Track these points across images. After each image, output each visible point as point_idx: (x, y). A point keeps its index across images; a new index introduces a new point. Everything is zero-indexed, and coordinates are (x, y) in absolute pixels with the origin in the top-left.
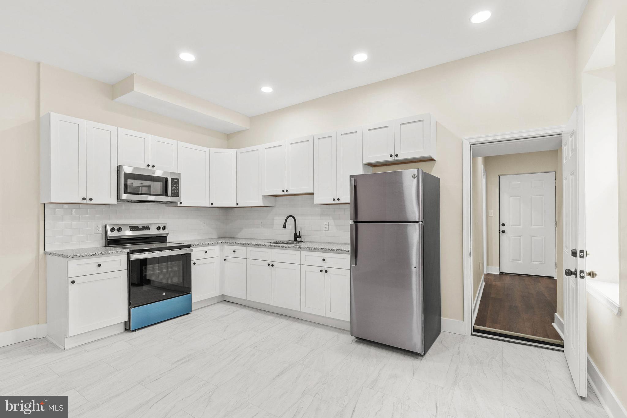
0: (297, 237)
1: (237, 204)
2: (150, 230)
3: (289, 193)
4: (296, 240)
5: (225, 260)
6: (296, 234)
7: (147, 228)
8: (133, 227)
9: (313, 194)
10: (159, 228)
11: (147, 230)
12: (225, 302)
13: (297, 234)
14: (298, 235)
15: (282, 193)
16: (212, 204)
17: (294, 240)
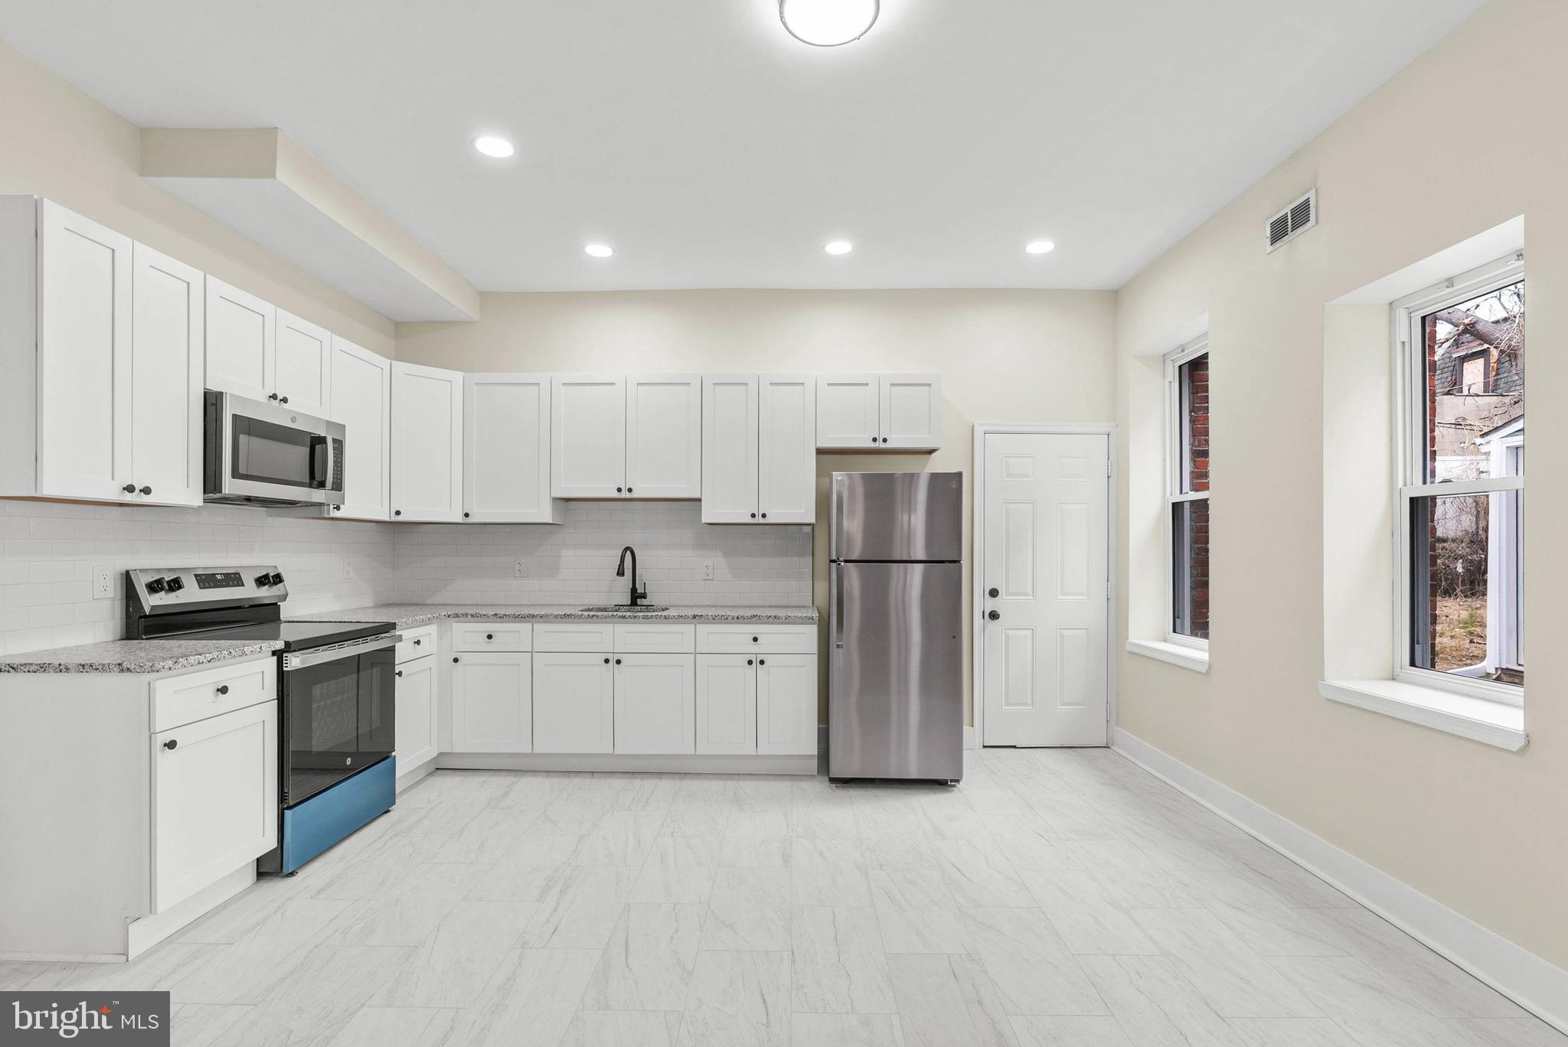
0: (636, 597)
1: (467, 515)
2: (244, 586)
3: (635, 495)
4: (634, 603)
5: (456, 660)
6: (634, 590)
7: (233, 579)
8: (203, 577)
9: (699, 500)
10: (262, 581)
11: (238, 585)
12: (439, 772)
13: (636, 589)
14: (640, 590)
15: (616, 495)
16: (398, 513)
17: (629, 603)
